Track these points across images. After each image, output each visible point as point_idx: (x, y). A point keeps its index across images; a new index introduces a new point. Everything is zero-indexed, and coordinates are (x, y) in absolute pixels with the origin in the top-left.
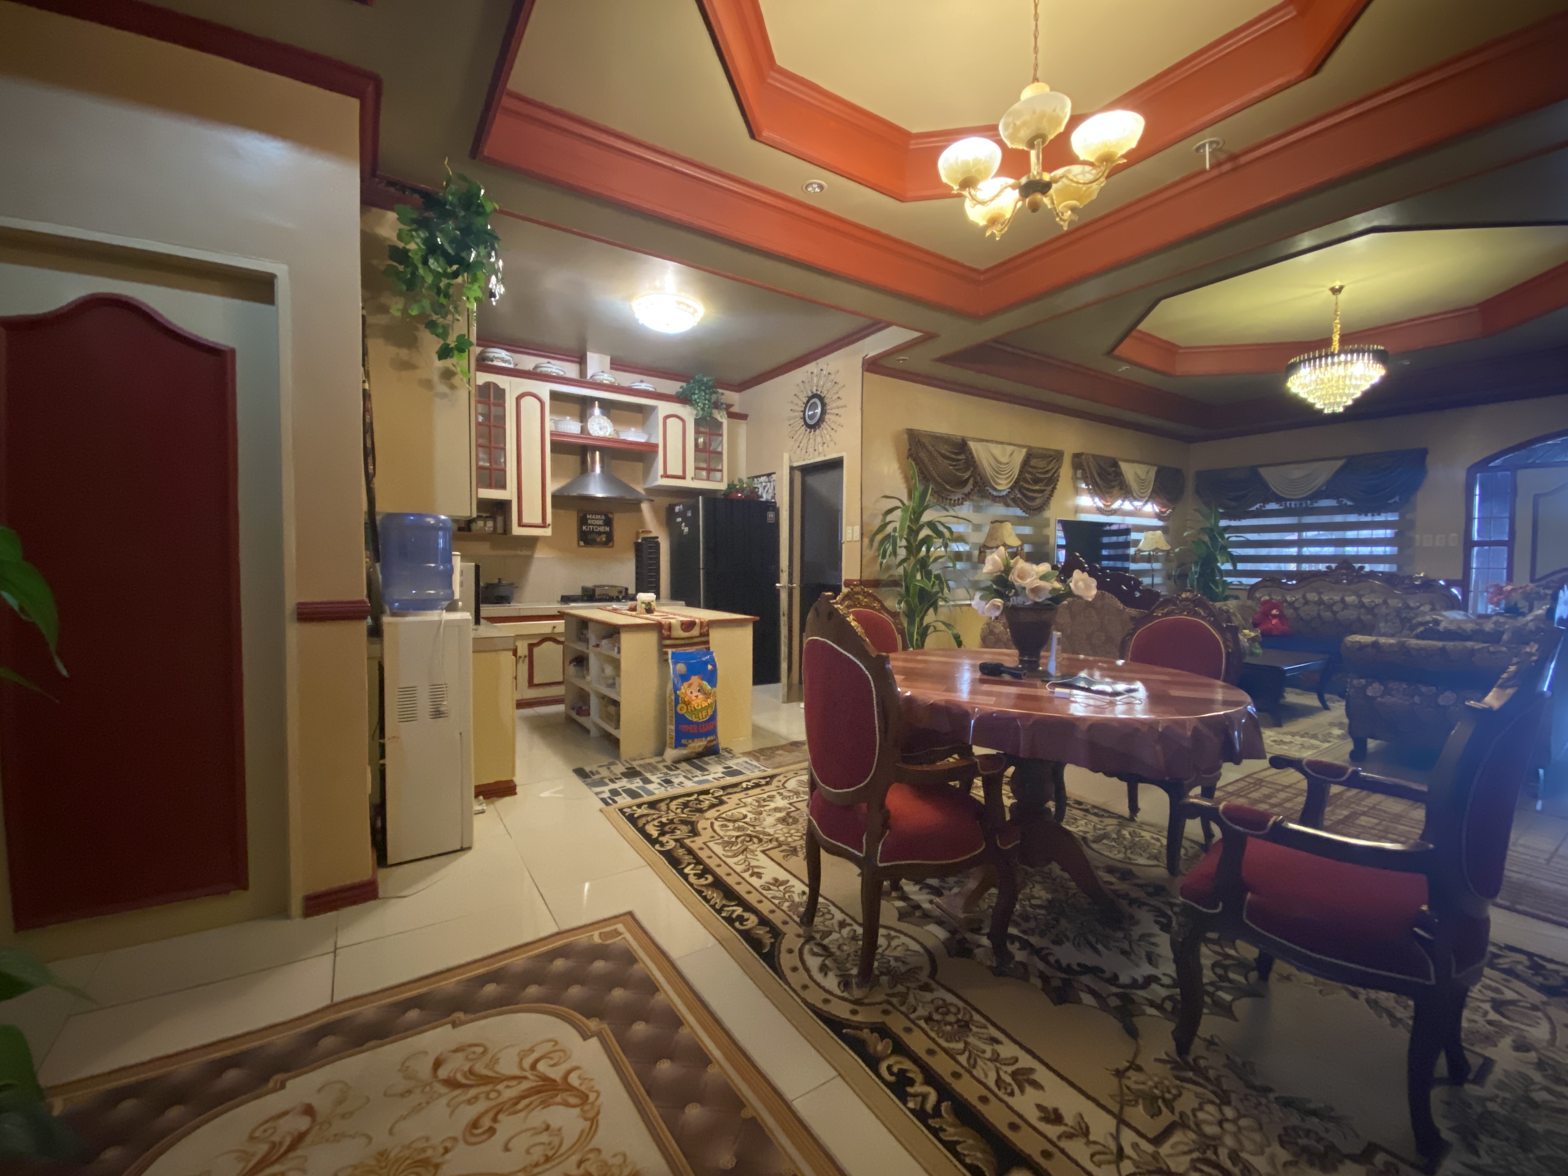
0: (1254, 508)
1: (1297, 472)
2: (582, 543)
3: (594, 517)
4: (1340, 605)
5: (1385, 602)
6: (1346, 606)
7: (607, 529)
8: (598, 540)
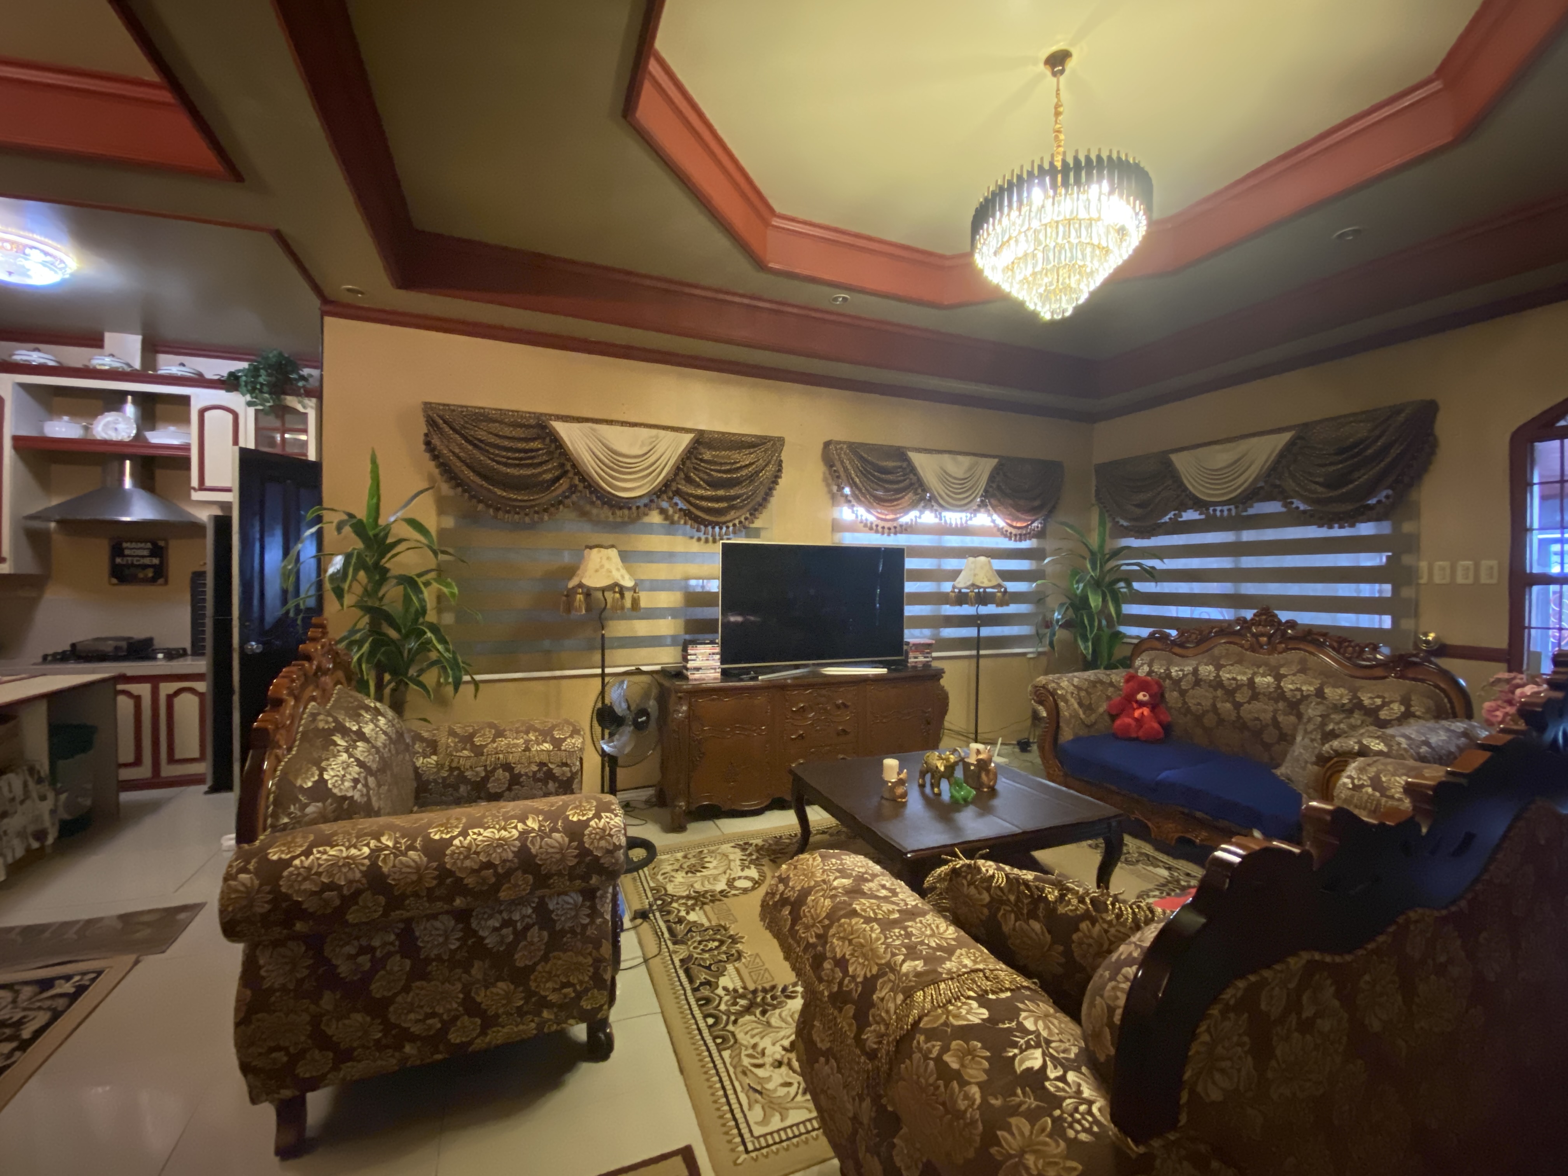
0: (1166, 519)
1: (1221, 457)
2: (114, 581)
3: (134, 545)
4: (1248, 693)
5: (1320, 693)
6: (1255, 694)
7: (156, 561)
8: (141, 575)
